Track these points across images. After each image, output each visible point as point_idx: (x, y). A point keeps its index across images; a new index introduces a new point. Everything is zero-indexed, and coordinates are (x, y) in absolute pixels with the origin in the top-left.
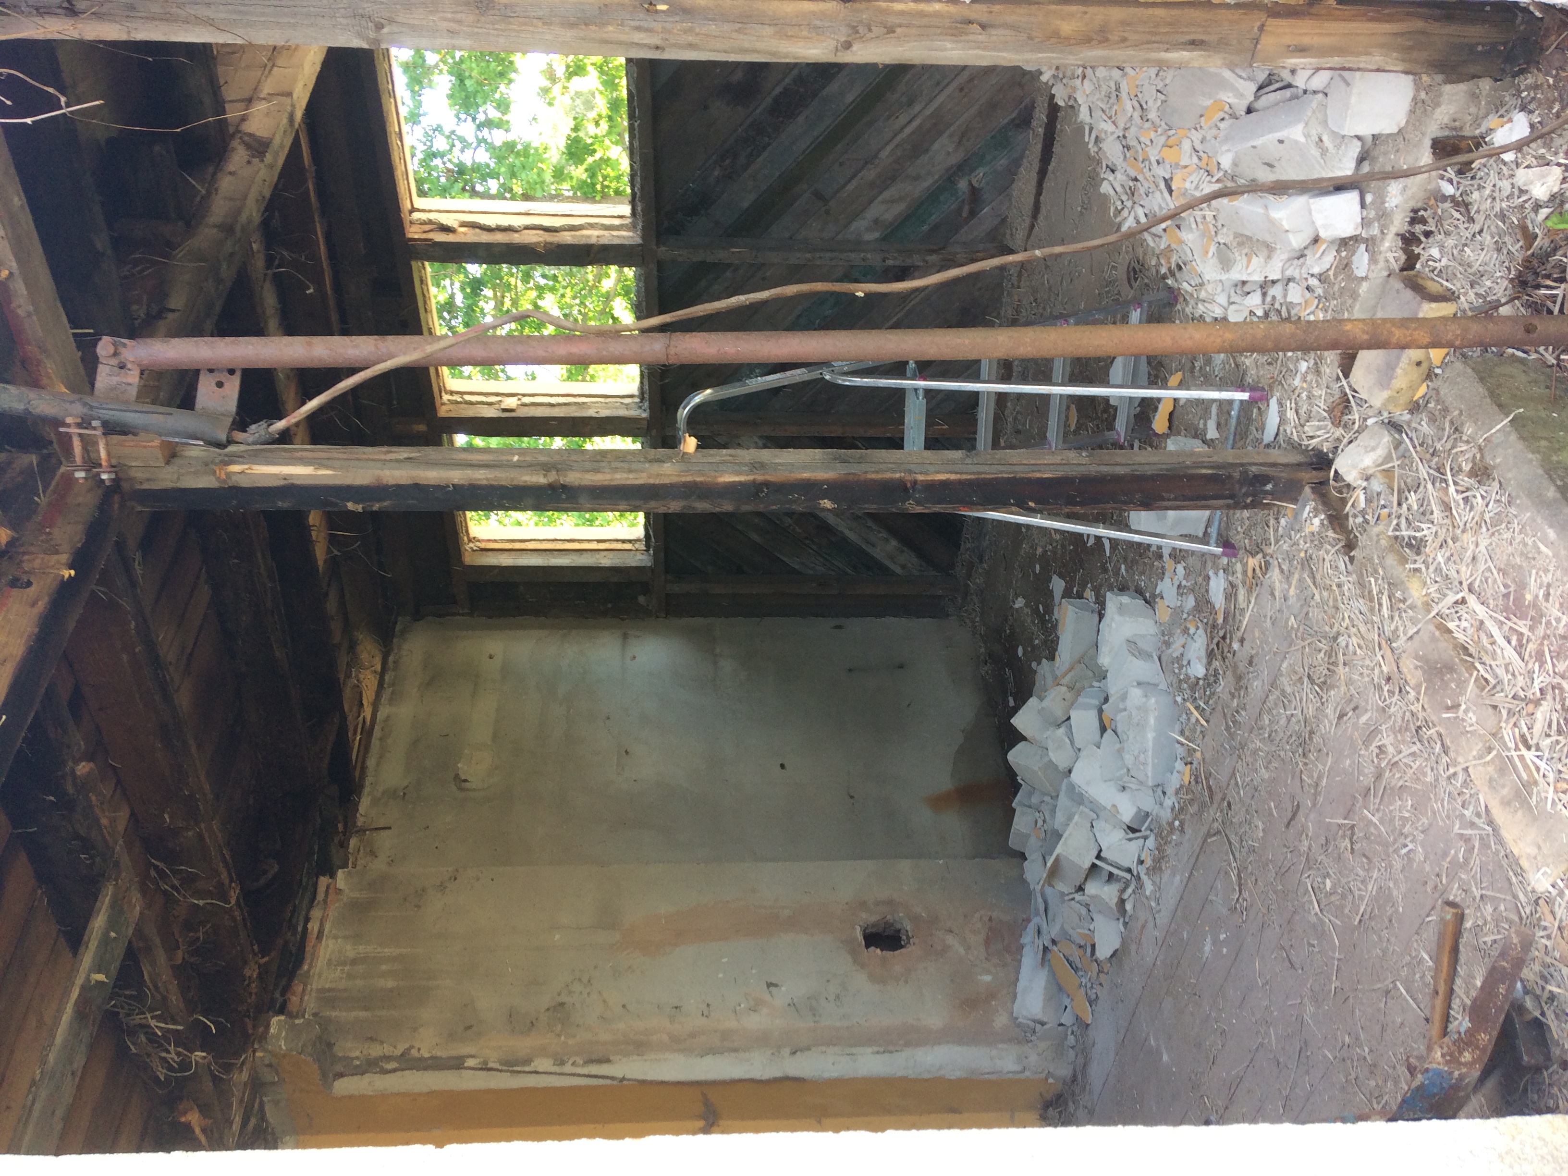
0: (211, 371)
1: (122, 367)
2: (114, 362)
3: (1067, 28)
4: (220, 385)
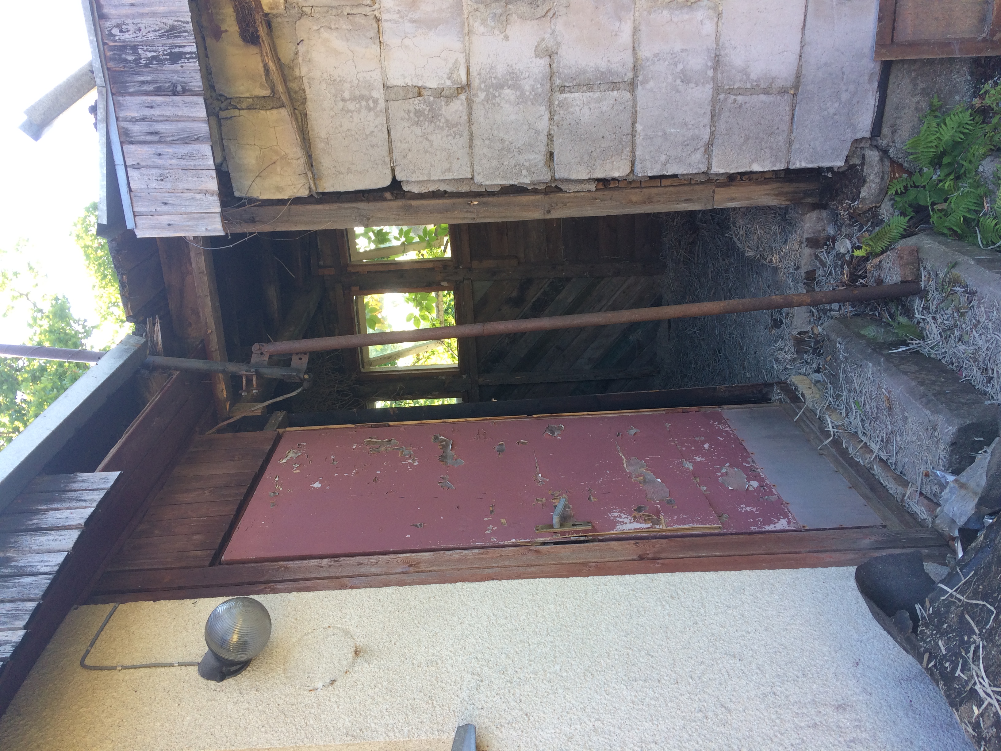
0: (297, 354)
1: (262, 354)
2: (259, 352)
3: (634, 198)
4: (300, 359)
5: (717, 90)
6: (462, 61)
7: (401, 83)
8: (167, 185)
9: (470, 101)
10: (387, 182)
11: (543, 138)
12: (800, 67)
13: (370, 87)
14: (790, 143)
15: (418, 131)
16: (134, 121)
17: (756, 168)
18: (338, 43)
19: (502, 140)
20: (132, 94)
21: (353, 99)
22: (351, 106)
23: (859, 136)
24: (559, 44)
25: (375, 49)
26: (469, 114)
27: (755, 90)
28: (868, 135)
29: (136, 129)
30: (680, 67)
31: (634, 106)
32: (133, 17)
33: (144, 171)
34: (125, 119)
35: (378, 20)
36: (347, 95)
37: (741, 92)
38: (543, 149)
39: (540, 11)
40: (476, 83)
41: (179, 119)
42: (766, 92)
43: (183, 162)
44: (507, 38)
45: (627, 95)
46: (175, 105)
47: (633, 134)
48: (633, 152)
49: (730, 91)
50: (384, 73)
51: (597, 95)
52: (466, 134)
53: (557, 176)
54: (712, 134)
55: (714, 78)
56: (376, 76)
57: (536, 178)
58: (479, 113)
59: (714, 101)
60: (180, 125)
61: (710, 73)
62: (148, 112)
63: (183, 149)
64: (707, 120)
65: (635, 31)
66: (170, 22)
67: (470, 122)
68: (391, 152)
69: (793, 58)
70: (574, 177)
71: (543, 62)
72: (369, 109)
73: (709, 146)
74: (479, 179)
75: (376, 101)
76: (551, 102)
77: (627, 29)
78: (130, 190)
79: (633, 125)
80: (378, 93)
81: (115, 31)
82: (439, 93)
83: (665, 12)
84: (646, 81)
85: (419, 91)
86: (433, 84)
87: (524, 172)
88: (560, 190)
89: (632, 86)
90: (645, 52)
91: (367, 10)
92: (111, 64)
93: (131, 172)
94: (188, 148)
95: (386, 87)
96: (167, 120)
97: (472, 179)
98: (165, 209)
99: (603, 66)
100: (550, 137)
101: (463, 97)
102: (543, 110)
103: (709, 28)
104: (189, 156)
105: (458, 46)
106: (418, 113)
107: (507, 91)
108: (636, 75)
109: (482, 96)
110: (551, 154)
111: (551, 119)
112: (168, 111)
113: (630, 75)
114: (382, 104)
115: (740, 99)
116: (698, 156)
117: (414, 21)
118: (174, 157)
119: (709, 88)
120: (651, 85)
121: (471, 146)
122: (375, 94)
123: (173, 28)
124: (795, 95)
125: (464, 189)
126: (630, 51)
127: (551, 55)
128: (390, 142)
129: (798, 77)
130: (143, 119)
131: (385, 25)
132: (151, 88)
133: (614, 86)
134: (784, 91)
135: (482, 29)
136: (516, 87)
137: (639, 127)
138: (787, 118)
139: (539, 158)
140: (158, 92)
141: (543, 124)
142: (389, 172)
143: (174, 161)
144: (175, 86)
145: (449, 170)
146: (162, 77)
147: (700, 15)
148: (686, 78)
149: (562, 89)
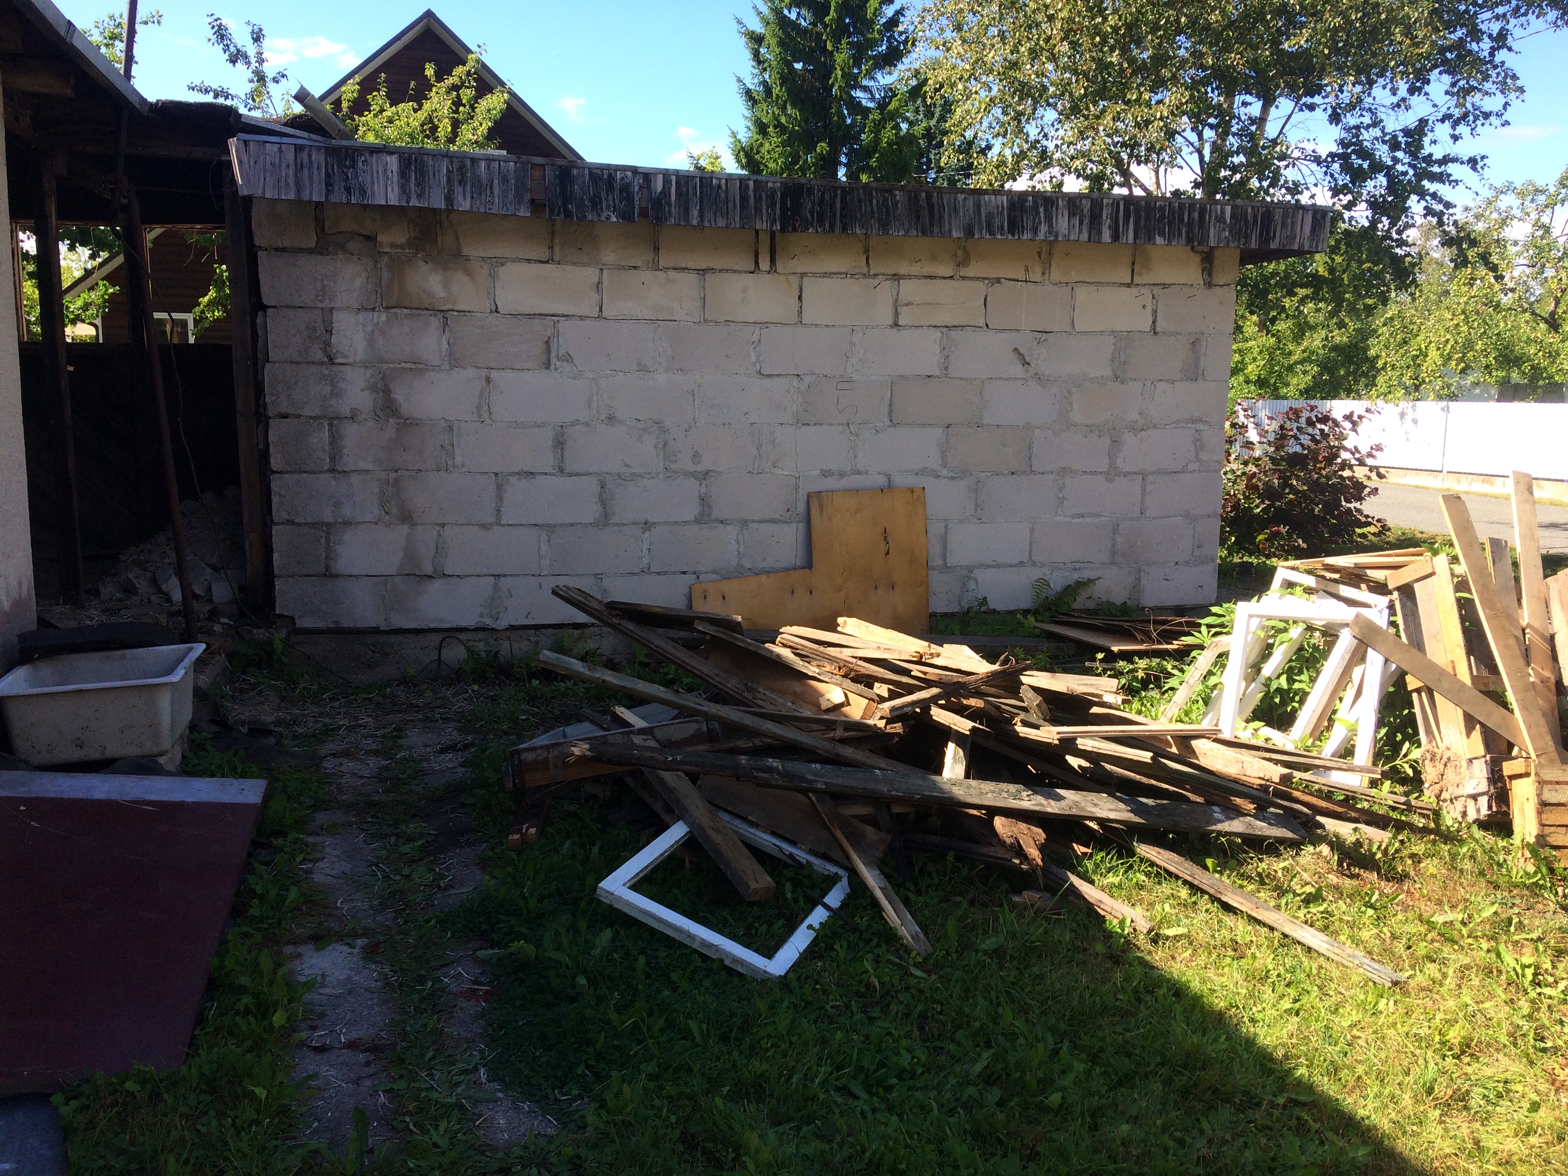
3: (252, 471)
5: (329, 525)
6: (348, 361)
7: (334, 319)
8: (268, 167)
9: (323, 363)
10: (265, 301)
11: (299, 412)
12: (343, 576)
13: (331, 299)
14: (292, 576)
15: (302, 327)
16: (310, 156)
17: (275, 556)
18: (358, 282)
19: (295, 383)
20: (326, 159)
21: (324, 287)
22: (318, 285)
23: (297, 621)
24: (359, 423)
25: (356, 306)
26: (314, 363)
27: (328, 549)
28: (298, 626)
29: (305, 156)
30: (344, 501)
31: (319, 472)
32: (372, 170)
33: (278, 155)
34: (310, 151)
35: (373, 309)
36: (326, 282)
37: (328, 540)
38: (291, 411)
39: (379, 412)
40: (334, 368)
41: (311, 184)
42: (328, 557)
43: (283, 180)
44: (363, 390)
45: (326, 467)
46: (320, 183)
47: (301, 472)
48: (287, 472)
49: (328, 533)
50: (340, 309)
51: (327, 448)
52: (300, 360)
53: (271, 421)
54: (299, 524)
55: (336, 522)
56: (339, 304)
57: (270, 406)
58: (314, 369)
59: (323, 524)
60: (307, 184)
61: (340, 520)
62: (315, 165)
63: (291, 180)
64: (309, 520)
65: (367, 472)
66: (369, 191)
67: (308, 363)
68: (287, 307)
69: (348, 571)
70: (270, 432)
71: (349, 415)
72: (317, 296)
73: (291, 522)
74: (268, 366)
75: (322, 301)
76: (321, 418)
77: (369, 467)
78: (265, 142)
79: (306, 472)
80: (327, 304)
81: (363, 158)
82: (327, 344)
83: (378, 490)
84: (335, 478)
85: (329, 332)
86: (333, 340)
87: (274, 398)
88: (258, 424)
89: (332, 470)
90: (355, 479)
91: (379, 303)
92: (344, 151)
93: (278, 146)
94: (292, 185)
95: (331, 309)
96: (311, 177)
97: (268, 361)
98: (252, 162)
99: (345, 451)
100: (298, 416)
101: (326, 359)
102: (316, 412)
103: (369, 517)
104: (287, 184)
105: (358, 359)
106: (314, 329)
107: (329, 388)
108: (338, 472)
109: (327, 372)
110: (286, 417)
111: (311, 417)
112: (316, 177)
113: (339, 469)
114: (320, 305)
115: (323, 540)
116: (285, 516)
117: (373, 331)
118: (287, 175)
119: (330, 519)
120: (333, 482)
121: (292, 362)
122: (327, 301)
123: (365, 192)
124: (325, 575)
125: (260, 355)
126: (354, 468)
127: (353, 418)
128: (294, 307)
129: (337, 576)
130: (310, 161)
131: (370, 314)
132: (330, 171)
133: (333, 459)
134: (327, 567)
135: (368, 375)
136: (332, 394)
137: (305, 475)
138: (310, 572)
139: (284, 408)
140: (328, 175)
141: (307, 412)
142: (273, 304)
143: (283, 174)
144: (332, 185)
145: (275, 346)
146: (337, 179)
147: (376, 511)
148: (337, 504)
149: (331, 425)
